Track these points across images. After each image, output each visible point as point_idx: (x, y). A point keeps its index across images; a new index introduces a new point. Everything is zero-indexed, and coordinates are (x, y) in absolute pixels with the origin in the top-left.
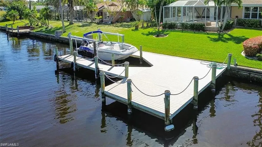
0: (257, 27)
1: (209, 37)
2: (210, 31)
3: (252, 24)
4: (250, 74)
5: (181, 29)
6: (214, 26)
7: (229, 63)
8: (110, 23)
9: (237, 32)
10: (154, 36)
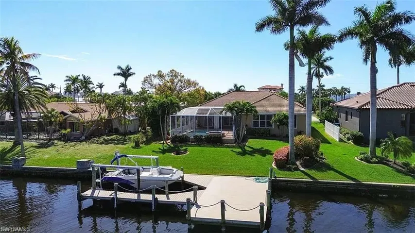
0: (267, 136)
1: (232, 151)
2: (228, 143)
3: (263, 133)
4: (287, 184)
5: (194, 142)
6: (230, 137)
7: (271, 177)
8: (83, 138)
9: (254, 143)
10: (172, 154)
